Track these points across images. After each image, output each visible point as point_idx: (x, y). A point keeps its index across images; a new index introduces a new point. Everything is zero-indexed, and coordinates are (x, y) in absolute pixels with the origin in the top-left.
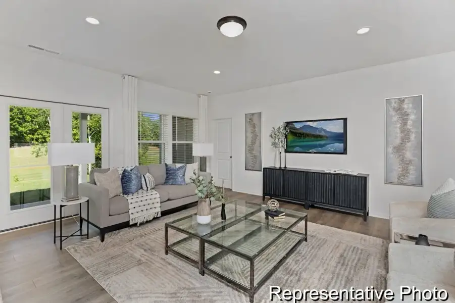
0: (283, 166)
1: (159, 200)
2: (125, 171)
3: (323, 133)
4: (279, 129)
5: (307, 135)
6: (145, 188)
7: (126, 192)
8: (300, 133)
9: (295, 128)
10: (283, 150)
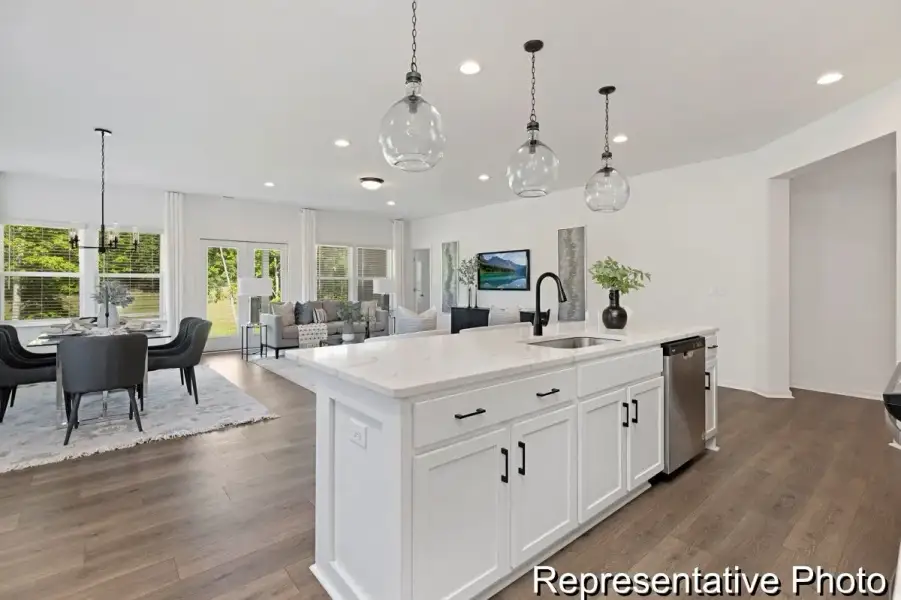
0: (473, 306)
1: (326, 332)
2: (298, 304)
3: (510, 267)
4: (470, 262)
5: (495, 269)
6: (315, 320)
7: (297, 322)
8: (489, 267)
9: (485, 261)
10: (474, 287)
